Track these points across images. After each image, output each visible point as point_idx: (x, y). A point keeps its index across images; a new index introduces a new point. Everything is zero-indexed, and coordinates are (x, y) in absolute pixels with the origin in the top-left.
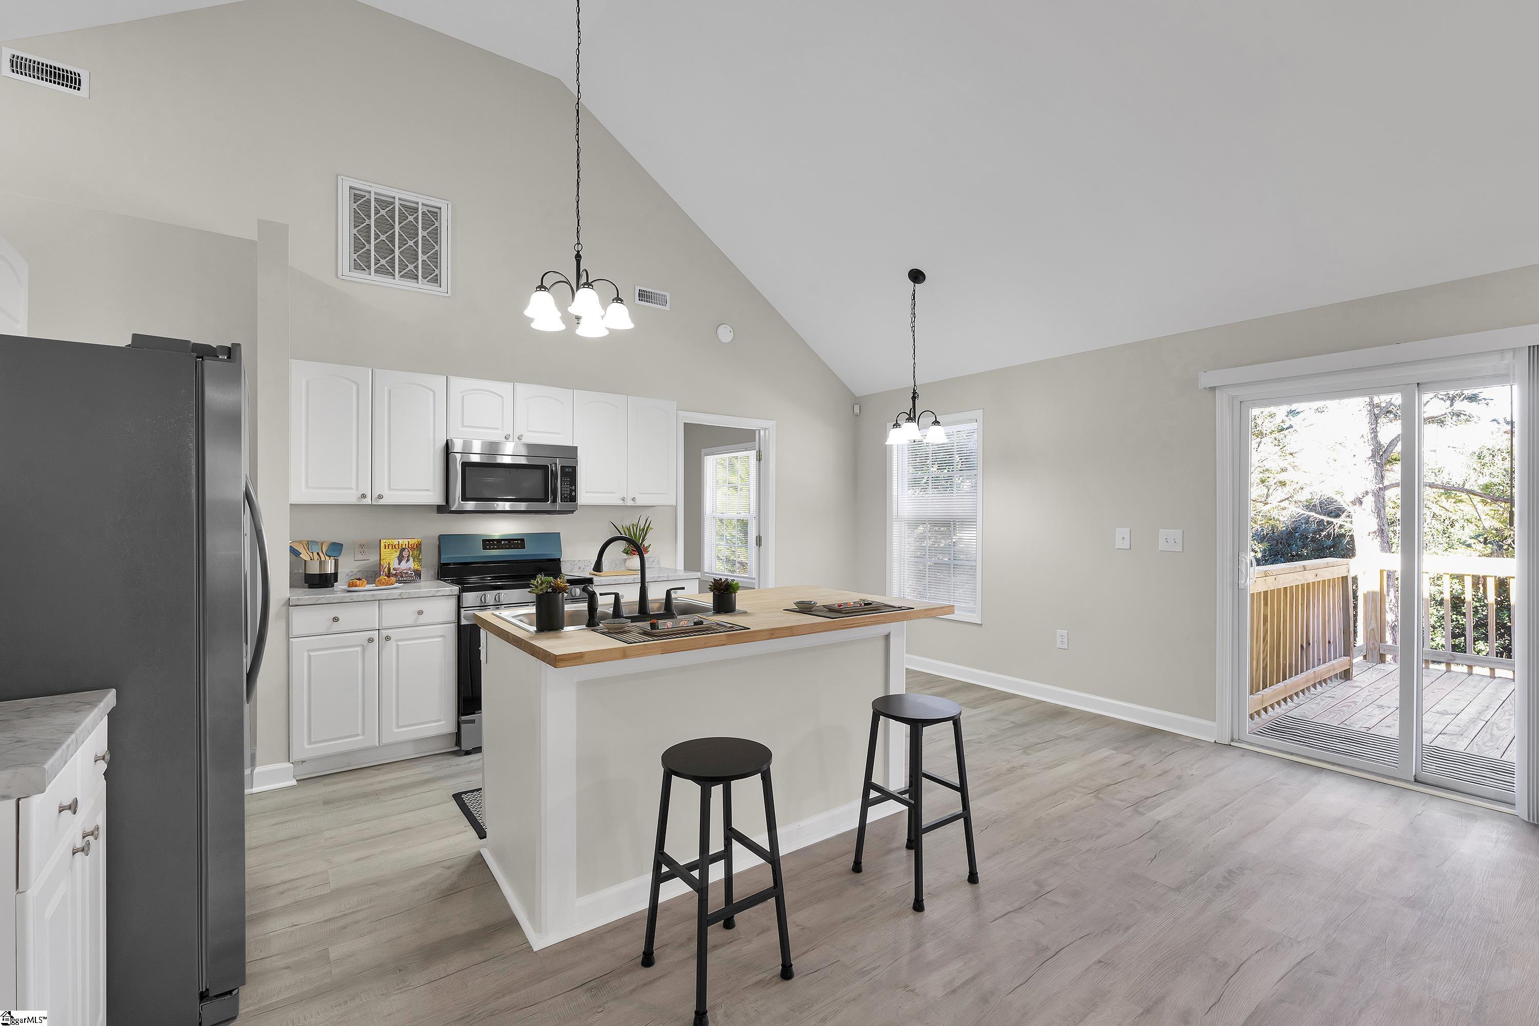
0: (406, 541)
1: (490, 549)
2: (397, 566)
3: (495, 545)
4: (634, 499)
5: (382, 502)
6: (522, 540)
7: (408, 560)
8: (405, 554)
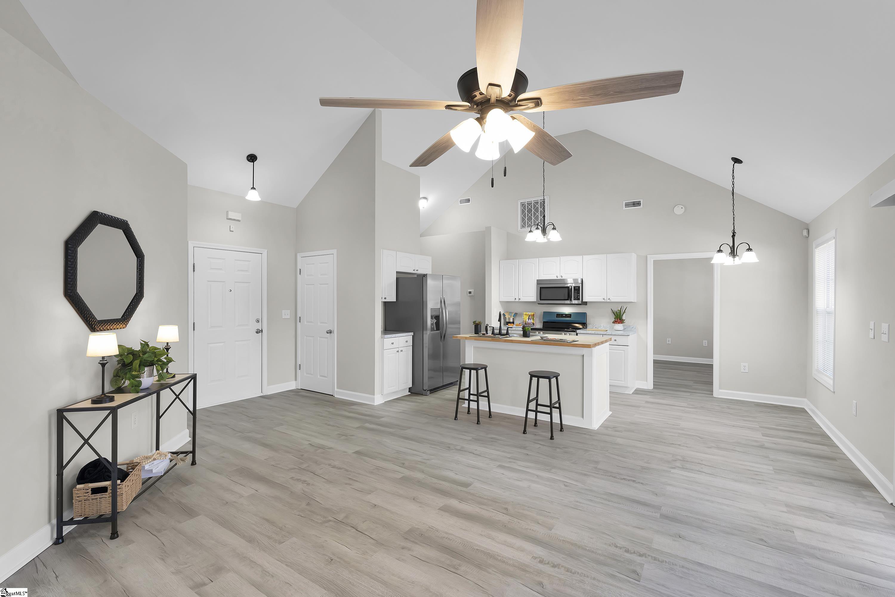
0: (530, 313)
1: (559, 317)
2: (528, 321)
3: (561, 316)
4: (609, 299)
5: (521, 300)
6: (571, 315)
7: (531, 320)
8: (530, 317)
